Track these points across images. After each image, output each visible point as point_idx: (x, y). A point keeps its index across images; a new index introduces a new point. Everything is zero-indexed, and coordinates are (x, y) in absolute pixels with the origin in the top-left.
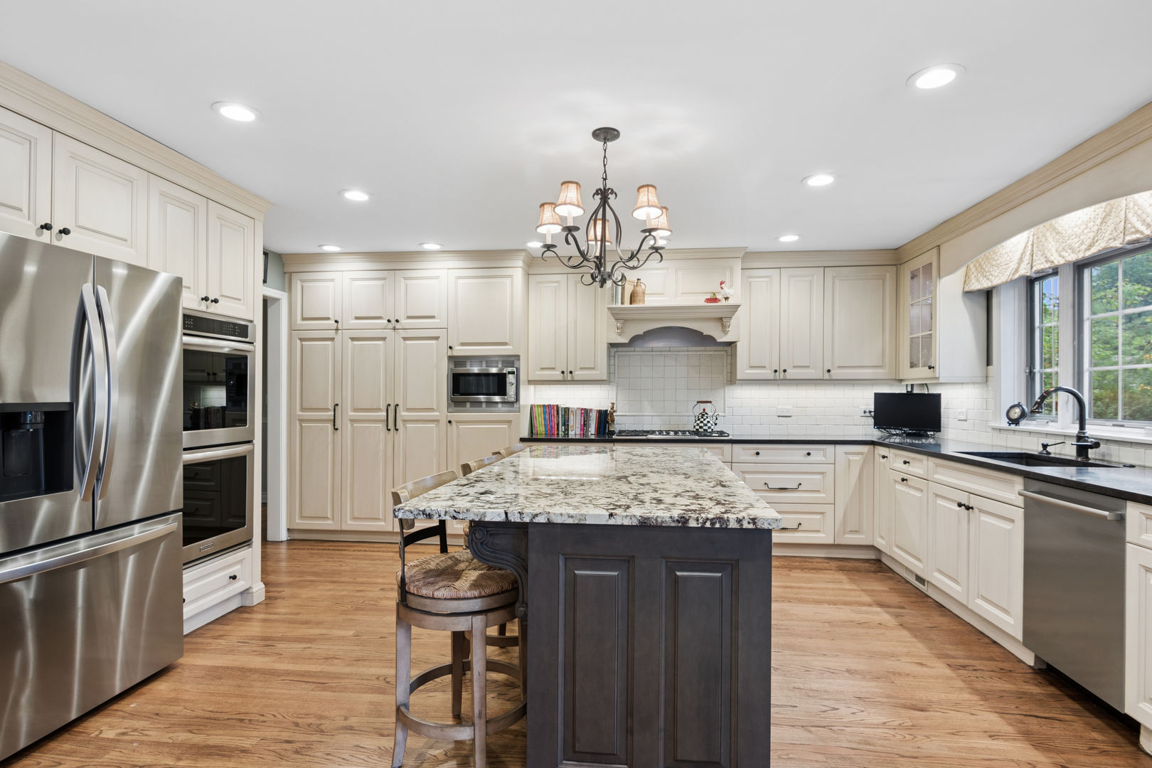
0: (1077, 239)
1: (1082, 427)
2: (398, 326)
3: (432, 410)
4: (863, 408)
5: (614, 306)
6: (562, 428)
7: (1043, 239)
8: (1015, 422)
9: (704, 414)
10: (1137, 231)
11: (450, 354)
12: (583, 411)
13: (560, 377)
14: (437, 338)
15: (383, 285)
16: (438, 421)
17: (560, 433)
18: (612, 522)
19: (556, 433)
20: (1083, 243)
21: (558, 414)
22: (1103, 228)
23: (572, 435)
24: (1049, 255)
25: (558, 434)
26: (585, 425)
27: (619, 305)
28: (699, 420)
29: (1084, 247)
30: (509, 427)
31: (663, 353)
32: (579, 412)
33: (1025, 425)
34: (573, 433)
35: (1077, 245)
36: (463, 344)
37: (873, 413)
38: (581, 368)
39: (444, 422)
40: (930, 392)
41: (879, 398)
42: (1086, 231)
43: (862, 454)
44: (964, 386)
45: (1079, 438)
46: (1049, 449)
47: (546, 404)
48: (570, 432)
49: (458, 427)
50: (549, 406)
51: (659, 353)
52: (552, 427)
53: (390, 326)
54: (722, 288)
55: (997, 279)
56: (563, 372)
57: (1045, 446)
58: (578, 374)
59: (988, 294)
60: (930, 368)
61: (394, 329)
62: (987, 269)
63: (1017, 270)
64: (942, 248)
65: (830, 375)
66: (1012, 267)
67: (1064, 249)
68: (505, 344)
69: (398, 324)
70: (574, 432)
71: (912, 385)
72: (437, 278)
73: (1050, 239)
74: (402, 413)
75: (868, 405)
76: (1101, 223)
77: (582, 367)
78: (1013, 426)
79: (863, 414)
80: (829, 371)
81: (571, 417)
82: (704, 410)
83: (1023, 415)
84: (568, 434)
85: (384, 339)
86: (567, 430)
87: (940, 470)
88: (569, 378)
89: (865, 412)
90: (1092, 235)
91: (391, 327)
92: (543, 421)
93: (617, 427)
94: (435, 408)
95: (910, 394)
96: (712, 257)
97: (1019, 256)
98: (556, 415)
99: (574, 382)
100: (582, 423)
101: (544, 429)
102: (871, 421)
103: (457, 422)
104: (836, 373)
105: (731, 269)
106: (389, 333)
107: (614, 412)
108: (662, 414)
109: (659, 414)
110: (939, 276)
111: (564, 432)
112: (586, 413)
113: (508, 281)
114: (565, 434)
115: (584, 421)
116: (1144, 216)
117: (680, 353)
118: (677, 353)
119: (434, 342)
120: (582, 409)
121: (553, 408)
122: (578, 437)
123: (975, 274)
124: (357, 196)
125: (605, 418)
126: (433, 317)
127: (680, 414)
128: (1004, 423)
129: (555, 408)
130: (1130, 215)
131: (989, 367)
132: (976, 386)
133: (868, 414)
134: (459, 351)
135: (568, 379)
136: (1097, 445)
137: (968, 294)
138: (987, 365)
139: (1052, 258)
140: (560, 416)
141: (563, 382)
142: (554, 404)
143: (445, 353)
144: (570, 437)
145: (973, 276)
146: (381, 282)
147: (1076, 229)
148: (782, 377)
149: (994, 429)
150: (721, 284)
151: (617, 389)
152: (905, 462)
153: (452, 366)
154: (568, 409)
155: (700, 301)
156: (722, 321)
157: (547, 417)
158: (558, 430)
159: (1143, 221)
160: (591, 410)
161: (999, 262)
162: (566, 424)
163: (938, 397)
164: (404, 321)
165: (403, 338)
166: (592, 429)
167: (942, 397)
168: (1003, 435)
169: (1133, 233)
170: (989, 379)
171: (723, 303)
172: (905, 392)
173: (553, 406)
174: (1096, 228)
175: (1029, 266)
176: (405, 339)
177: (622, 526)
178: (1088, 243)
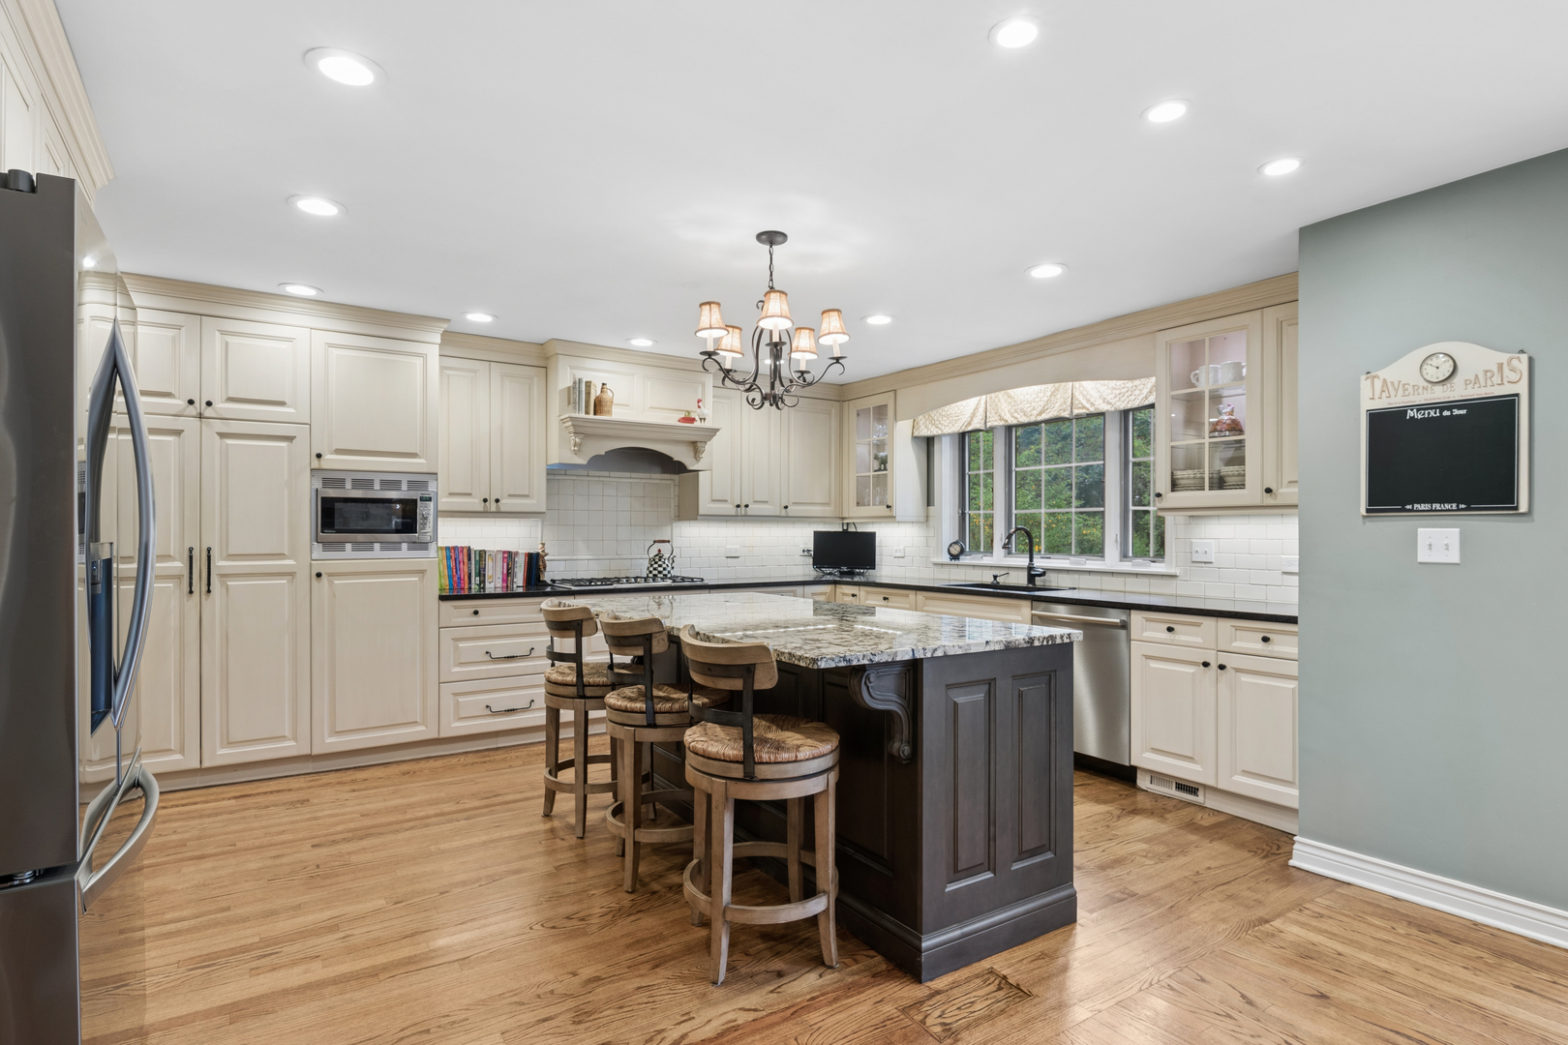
0: (1029, 405)
1: (1031, 560)
2: (208, 412)
3: (281, 556)
4: (802, 547)
5: (577, 415)
6: (475, 580)
7: (997, 400)
8: (955, 557)
9: (659, 555)
10: (1084, 407)
11: (315, 464)
12: (506, 555)
13: (480, 507)
14: (290, 439)
15: (174, 337)
16: (292, 574)
17: (473, 587)
18: (988, 649)
19: (466, 586)
20: (1034, 409)
21: (469, 559)
22: (1052, 399)
23: (490, 588)
24: (1002, 414)
25: (470, 588)
26: (508, 574)
27: (582, 415)
28: (656, 563)
29: (1035, 412)
30: (422, 580)
31: (601, 479)
32: (500, 556)
33: (964, 560)
34: (492, 585)
35: (1029, 410)
36: (339, 451)
37: (812, 553)
38: (509, 495)
39: (303, 576)
40: (859, 530)
41: (818, 535)
42: (1036, 400)
43: (825, 594)
44: (901, 525)
45: (1030, 568)
46: (998, 579)
47: (450, 545)
48: (487, 585)
49: (331, 583)
50: (455, 548)
51: (597, 479)
52: (460, 578)
53: (192, 411)
54: (699, 407)
55: (947, 429)
56: (485, 500)
57: (995, 577)
58: (507, 504)
59: (929, 442)
60: (888, 507)
61: (201, 416)
62: (936, 418)
63: (969, 424)
64: (898, 392)
65: (786, 512)
66: (964, 420)
67: (1016, 411)
68: (414, 455)
69: (209, 408)
70: (494, 585)
71: (848, 524)
72: (290, 340)
73: (1002, 401)
74: (219, 563)
75: (806, 544)
76: (1051, 396)
77: (512, 493)
78: (953, 562)
79: (802, 554)
80: (786, 507)
81: (489, 564)
82: (659, 551)
83: (962, 551)
84: (484, 588)
85: (178, 433)
86: (483, 582)
87: (931, 602)
88: (493, 509)
89: (804, 551)
90: (1042, 404)
91: (194, 413)
92: (446, 571)
93: (547, 577)
94: (286, 553)
95: (845, 533)
96: (685, 368)
97: (972, 411)
98: (466, 560)
99: (500, 514)
100: (505, 572)
101: (447, 582)
102: (811, 560)
103: (330, 575)
104: (793, 510)
105: (703, 385)
106: (190, 425)
107: (546, 555)
108: (601, 557)
109: (597, 557)
110: (896, 420)
111: (479, 585)
112: (509, 557)
113: (419, 361)
114: (480, 588)
115: (508, 569)
116: (1089, 397)
117: (622, 480)
118: (618, 480)
119: (284, 444)
120: (504, 552)
121: (462, 551)
122: (499, 591)
123: (923, 421)
124: (317, 207)
125: (535, 562)
126: (282, 404)
127: (622, 557)
128: (946, 558)
129: (465, 551)
130: (1077, 394)
131: (930, 508)
132: (914, 525)
133: (806, 553)
134: (331, 461)
135: (491, 509)
136: (1043, 574)
137: (915, 438)
138: (928, 505)
139: (1006, 418)
140: (473, 563)
141: (484, 514)
142: (463, 545)
143: (305, 462)
144: (487, 592)
145: (921, 423)
146: (172, 333)
147: (1027, 397)
148: (743, 513)
149: (935, 564)
150: (699, 401)
151: (543, 525)
152: (885, 599)
153: (318, 485)
154: (485, 552)
155: (672, 419)
156: (696, 447)
157: (452, 564)
158: (470, 583)
159: (1088, 401)
160: (517, 553)
161: (948, 413)
162: (481, 573)
163: (872, 536)
164: (220, 406)
165: (218, 434)
166: (519, 579)
167: (877, 535)
168: (946, 570)
169: (1080, 408)
170: (931, 518)
171: (697, 424)
172: (841, 530)
173: (462, 548)
174: (1046, 399)
175: (983, 421)
176: (223, 435)
177: (994, 651)
178: (1039, 409)
